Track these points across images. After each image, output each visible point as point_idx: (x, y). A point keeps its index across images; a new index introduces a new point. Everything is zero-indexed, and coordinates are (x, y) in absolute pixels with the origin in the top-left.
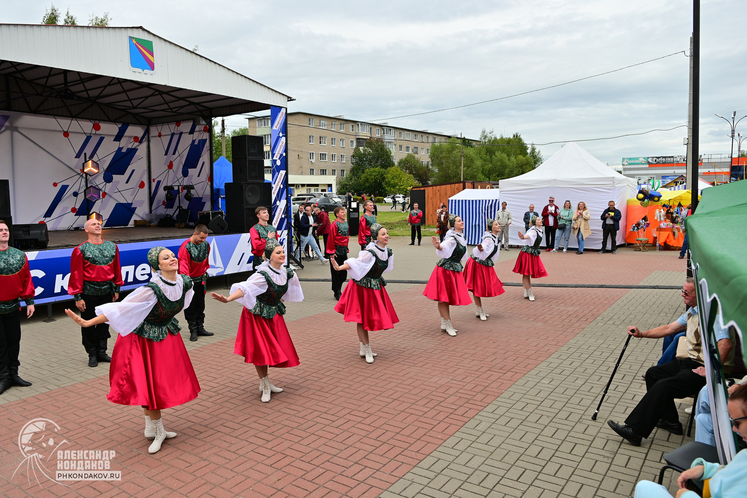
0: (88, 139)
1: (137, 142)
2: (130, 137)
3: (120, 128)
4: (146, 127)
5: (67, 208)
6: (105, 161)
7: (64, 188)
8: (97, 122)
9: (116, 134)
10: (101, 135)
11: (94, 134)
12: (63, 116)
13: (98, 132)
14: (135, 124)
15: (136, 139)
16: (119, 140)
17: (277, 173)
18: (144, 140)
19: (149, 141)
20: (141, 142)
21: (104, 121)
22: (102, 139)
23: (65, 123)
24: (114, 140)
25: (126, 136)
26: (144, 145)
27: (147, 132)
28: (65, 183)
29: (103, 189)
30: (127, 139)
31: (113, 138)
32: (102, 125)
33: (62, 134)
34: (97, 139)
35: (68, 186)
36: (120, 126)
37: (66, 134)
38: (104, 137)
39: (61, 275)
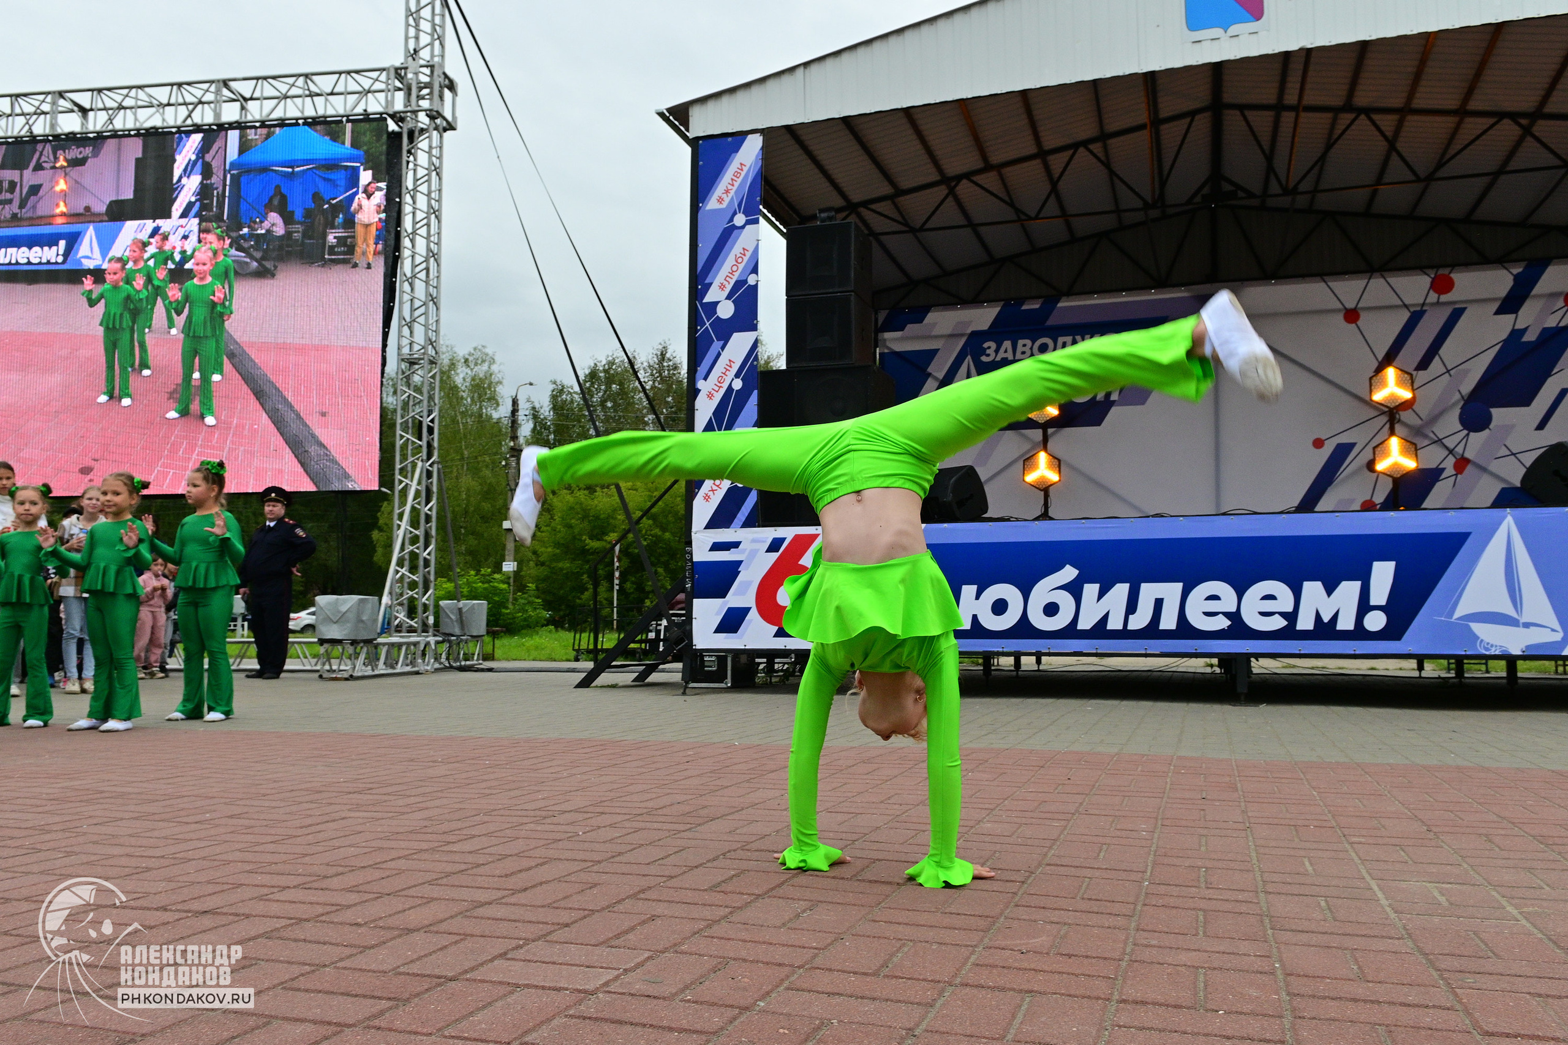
0: (1416, 317)
2: (1553, 295)
3: (1516, 277)
5: (1352, 501)
6: (1467, 371)
7: (1342, 452)
8: (1441, 271)
9: (1504, 294)
10: (1455, 302)
11: (1432, 304)
12: (1345, 273)
13: (1444, 298)
16: (1515, 310)
21: (1467, 264)
22: (1456, 315)
23: (1349, 290)
24: (1498, 313)
25: (1539, 296)
28: (1344, 439)
29: (1459, 449)
30: (1542, 301)
31: (1496, 306)
32: (1461, 277)
33: (1340, 317)
34: (1444, 314)
35: (1353, 445)
36: (1517, 270)
37: (1352, 316)
38: (1464, 309)
39: (975, 587)
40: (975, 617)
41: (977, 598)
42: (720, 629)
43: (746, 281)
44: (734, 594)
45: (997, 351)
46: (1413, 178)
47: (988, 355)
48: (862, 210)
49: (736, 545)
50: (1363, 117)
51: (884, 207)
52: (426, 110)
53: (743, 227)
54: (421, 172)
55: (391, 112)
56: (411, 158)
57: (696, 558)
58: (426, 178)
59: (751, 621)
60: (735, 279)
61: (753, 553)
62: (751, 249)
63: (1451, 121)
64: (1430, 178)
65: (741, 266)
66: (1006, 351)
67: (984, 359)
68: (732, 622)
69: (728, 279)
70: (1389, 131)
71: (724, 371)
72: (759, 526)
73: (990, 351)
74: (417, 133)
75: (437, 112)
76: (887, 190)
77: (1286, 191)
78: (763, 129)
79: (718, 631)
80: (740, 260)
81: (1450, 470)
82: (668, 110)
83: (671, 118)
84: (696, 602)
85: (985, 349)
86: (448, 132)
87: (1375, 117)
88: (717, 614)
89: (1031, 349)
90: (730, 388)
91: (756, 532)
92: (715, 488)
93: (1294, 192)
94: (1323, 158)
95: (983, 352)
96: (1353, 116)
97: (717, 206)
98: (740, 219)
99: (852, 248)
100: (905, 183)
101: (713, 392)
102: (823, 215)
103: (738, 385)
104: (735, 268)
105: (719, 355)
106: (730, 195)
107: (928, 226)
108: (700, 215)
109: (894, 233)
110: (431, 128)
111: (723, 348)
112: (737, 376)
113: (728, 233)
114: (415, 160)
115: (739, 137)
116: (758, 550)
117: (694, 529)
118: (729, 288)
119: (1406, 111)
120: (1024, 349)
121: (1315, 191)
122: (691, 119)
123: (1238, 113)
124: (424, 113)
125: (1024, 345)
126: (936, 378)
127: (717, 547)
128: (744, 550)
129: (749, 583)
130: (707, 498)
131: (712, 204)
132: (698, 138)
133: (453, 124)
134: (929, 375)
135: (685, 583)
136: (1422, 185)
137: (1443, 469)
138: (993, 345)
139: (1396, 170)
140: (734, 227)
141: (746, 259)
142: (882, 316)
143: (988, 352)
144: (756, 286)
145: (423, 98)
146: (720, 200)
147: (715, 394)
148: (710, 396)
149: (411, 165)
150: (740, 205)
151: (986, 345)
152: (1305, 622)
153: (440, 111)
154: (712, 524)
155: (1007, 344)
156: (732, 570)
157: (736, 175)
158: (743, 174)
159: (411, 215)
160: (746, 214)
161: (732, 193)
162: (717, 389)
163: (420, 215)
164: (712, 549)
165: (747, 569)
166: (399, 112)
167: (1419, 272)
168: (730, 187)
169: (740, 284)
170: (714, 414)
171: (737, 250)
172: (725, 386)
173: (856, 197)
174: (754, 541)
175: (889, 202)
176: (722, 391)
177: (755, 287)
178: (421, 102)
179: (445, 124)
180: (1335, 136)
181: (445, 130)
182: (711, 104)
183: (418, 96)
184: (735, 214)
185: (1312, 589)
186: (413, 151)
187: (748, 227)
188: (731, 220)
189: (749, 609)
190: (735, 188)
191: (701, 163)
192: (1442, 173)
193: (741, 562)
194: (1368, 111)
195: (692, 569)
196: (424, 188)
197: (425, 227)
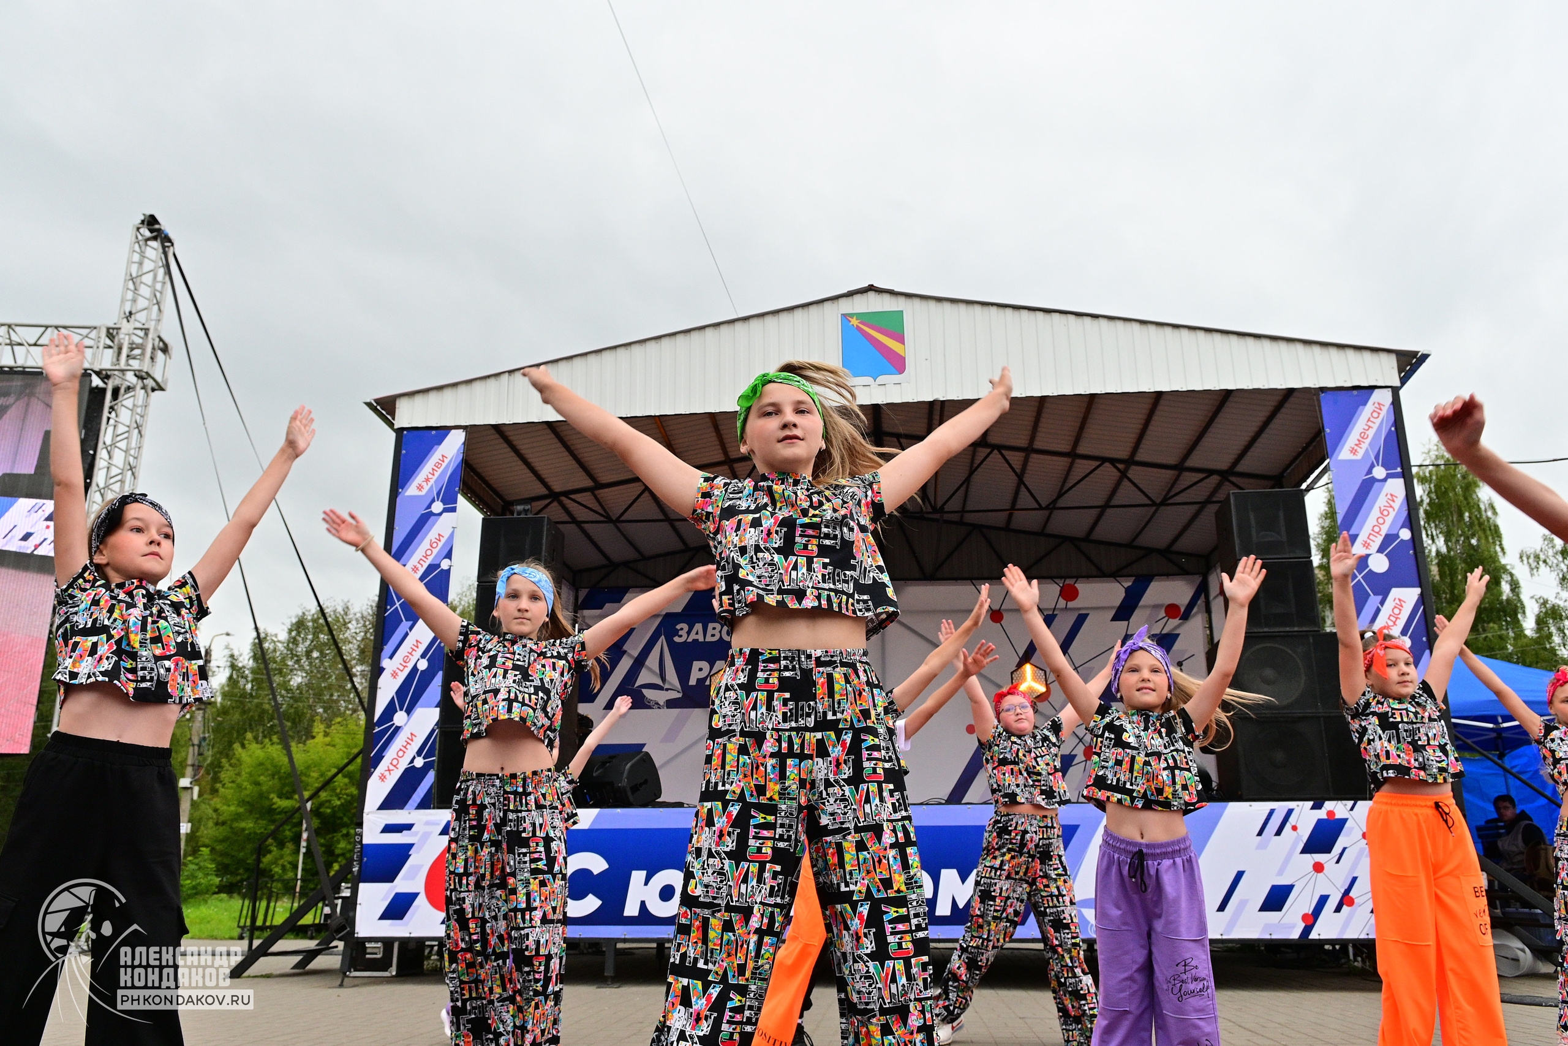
1: (1174, 617)
2: (1156, 607)
3: (1127, 590)
4: (1198, 579)
8: (1068, 582)
9: (1117, 603)
10: (1079, 609)
11: (1062, 609)
13: (1071, 604)
14: (1167, 575)
15: (1172, 610)
16: (1127, 617)
17: (1374, 600)
18: (1195, 610)
19: (1208, 611)
20: (1186, 616)
21: (1088, 576)
22: (1081, 619)
24: (1114, 619)
25: (1145, 607)
26: (1197, 621)
27: (1202, 590)
30: (1148, 612)
31: (1112, 613)
32: (1082, 587)
34: (1072, 618)
36: (1127, 584)
37: (997, 616)
38: (1088, 614)
39: (644, 872)
40: (643, 903)
41: (646, 884)
42: (385, 916)
43: (439, 566)
44: (403, 878)
45: (689, 633)
46: (1037, 507)
47: (681, 636)
48: (563, 498)
49: (409, 827)
50: (996, 452)
51: (586, 498)
52: (134, 371)
53: (440, 514)
54: (121, 429)
55: (97, 369)
56: (113, 414)
57: (367, 840)
58: (126, 435)
59: (418, 907)
60: (428, 562)
61: (426, 836)
62: (446, 535)
63: (1064, 462)
64: (1052, 507)
65: (435, 551)
66: (697, 633)
67: (677, 639)
68: (398, 908)
69: (421, 562)
70: (1018, 467)
71: (410, 650)
72: (434, 808)
73: (683, 633)
74: (122, 391)
75: (147, 373)
76: (589, 483)
77: (935, 510)
78: (467, 426)
79: (383, 917)
80: (435, 545)
81: (1080, 757)
82: (376, 401)
83: (378, 407)
84: (361, 885)
85: (678, 631)
86: (156, 392)
87: (1005, 452)
88: (384, 899)
89: (720, 632)
90: (415, 669)
91: (430, 814)
92: (391, 767)
93: (941, 510)
94: (968, 480)
95: (676, 633)
96: (989, 450)
97: (417, 493)
98: (437, 507)
99: (544, 541)
100: (605, 478)
101: (397, 671)
102: (520, 508)
103: (423, 665)
104: (429, 552)
105: (406, 635)
106: (430, 484)
107: (623, 518)
108: (398, 500)
109: (592, 522)
110: (138, 387)
111: (411, 628)
112: (423, 656)
113: (425, 520)
114: (117, 416)
115: (442, 432)
116: (431, 833)
117: (366, 810)
118: (421, 570)
119: (1029, 450)
120: (714, 632)
121: (963, 511)
122: (397, 411)
123: (895, 439)
124: (132, 373)
125: (714, 629)
126: (630, 656)
127: (389, 829)
128: (416, 833)
129: (419, 867)
130: (383, 778)
131: (411, 490)
132: (402, 429)
133: (162, 385)
134: (625, 652)
135: (352, 866)
136: (1047, 512)
137: (1075, 756)
138: (685, 627)
139: (1025, 500)
140: (432, 514)
141: (440, 544)
142: (583, 594)
143: (680, 633)
144: (448, 571)
145: (134, 358)
146: (420, 488)
147: (399, 673)
148: (394, 675)
149: (112, 422)
150: (438, 494)
151: (678, 627)
152: (943, 909)
153: (151, 373)
154: (387, 805)
155: (698, 627)
156: (401, 854)
157: (437, 465)
158: (444, 465)
159: (106, 470)
160: (444, 502)
161: (432, 481)
162: (402, 668)
163: (114, 471)
164: (383, 831)
165: (418, 852)
166: (106, 370)
167: (1050, 580)
168: (430, 476)
169: (432, 568)
170: (397, 693)
171: (432, 535)
172: (410, 666)
173: (557, 487)
174: (428, 823)
175: (589, 493)
176: (407, 671)
177: (447, 573)
178: (131, 362)
179: (153, 384)
180: (975, 465)
181: (153, 390)
182: (418, 399)
183: (128, 356)
184: (433, 501)
185: (949, 876)
186: (116, 407)
187: (445, 514)
188: (429, 506)
189: (415, 895)
190: (435, 478)
191: (404, 452)
192: (1061, 503)
193: (412, 845)
194: (1000, 448)
195: (361, 851)
196: (123, 445)
197: (119, 483)
